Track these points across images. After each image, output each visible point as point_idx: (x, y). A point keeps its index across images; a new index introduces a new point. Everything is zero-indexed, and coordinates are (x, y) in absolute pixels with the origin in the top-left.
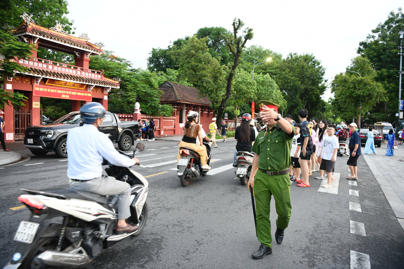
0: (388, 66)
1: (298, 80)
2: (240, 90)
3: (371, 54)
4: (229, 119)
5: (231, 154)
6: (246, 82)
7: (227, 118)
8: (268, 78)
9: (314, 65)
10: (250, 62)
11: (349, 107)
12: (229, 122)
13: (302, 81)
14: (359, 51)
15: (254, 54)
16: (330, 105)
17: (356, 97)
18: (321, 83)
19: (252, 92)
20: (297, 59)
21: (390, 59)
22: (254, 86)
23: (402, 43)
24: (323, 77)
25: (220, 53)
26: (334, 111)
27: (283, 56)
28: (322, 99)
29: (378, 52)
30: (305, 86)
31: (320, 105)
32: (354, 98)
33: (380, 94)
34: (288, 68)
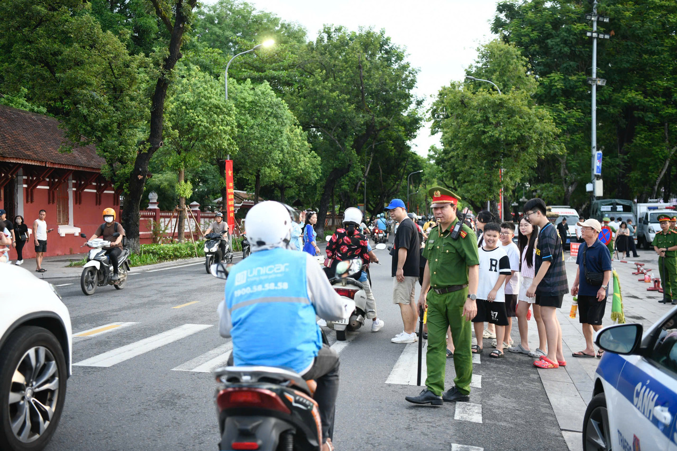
0: (565, 65)
1: (349, 100)
2: (191, 127)
3: (525, 36)
4: (162, 209)
5: (166, 306)
6: (206, 105)
7: (156, 207)
8: (268, 94)
9: (388, 60)
10: (219, 48)
11: (474, 171)
12: (162, 217)
13: (357, 103)
14: (498, 25)
15: (228, 26)
16: (432, 166)
17: (490, 144)
18: (406, 108)
19: (225, 132)
20: (343, 43)
21: (570, 48)
22: (229, 115)
23: (597, 8)
24: (412, 92)
25: (130, 17)
26: (442, 181)
27: (308, 34)
28: (412, 150)
29: (541, 29)
30: (368, 117)
31: (408, 167)
32: (485, 147)
33: (545, 135)
34: (323, 67)
